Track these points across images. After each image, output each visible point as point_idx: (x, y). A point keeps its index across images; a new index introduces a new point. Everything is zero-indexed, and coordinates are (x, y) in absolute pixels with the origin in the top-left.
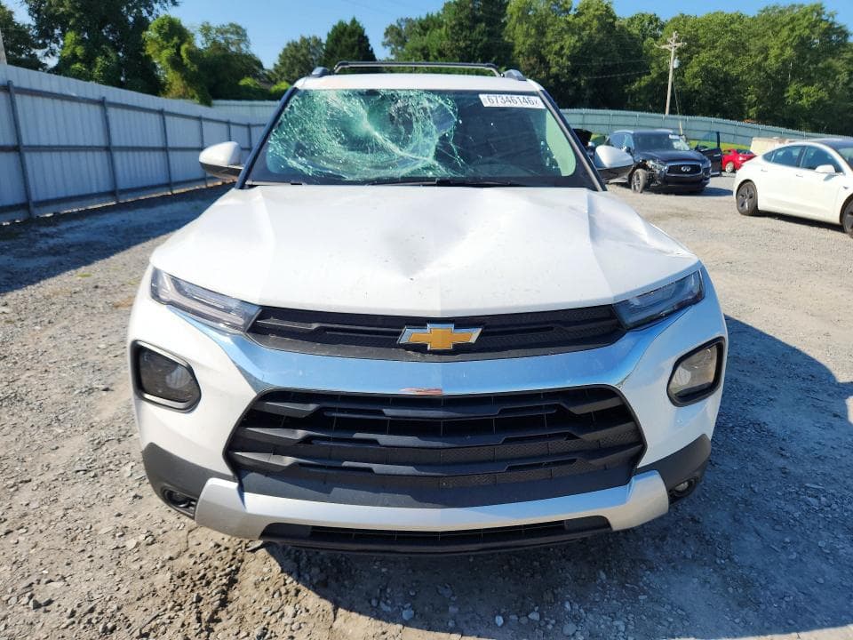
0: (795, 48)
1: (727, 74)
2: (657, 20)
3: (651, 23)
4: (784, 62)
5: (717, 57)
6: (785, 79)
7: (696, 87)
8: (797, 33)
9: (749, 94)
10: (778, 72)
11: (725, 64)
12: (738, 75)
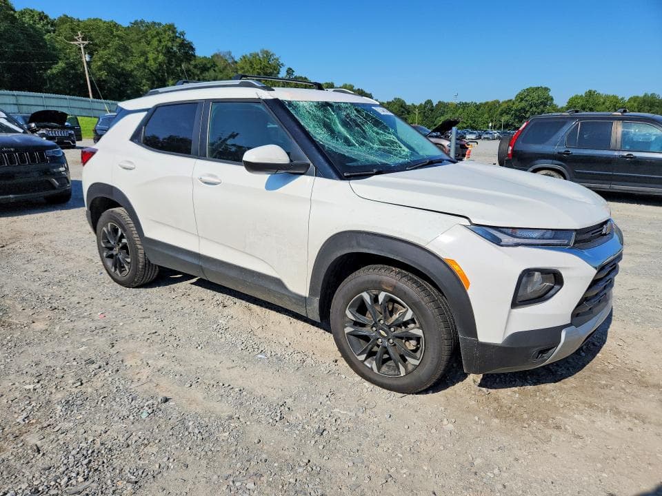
0: (164, 55)
1: (123, 69)
2: (46, 17)
3: (41, 19)
4: (160, 64)
5: (113, 55)
6: (163, 76)
7: (104, 78)
8: (163, 44)
9: (144, 85)
10: (158, 71)
11: (120, 61)
12: (132, 71)
